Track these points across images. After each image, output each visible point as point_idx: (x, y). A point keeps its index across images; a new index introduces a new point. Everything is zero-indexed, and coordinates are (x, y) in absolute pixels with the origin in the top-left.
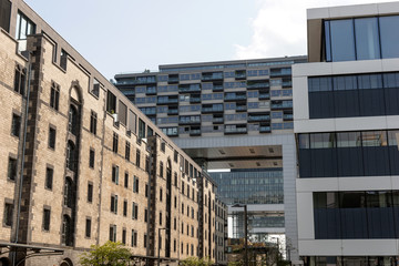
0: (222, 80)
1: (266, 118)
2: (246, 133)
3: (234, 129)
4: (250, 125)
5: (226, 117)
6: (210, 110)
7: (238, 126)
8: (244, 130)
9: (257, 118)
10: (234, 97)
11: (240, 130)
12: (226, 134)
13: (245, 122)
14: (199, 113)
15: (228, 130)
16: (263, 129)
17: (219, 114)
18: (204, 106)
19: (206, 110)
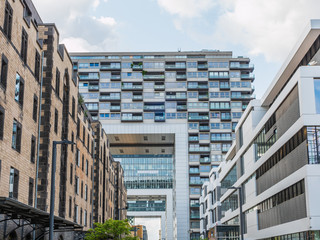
0: (120, 70)
1: (160, 107)
2: (141, 121)
3: (130, 118)
4: (145, 114)
5: (122, 105)
6: (108, 98)
7: (134, 114)
8: (139, 118)
9: (152, 108)
10: (130, 86)
11: (136, 118)
12: (123, 121)
13: (141, 111)
14: (97, 100)
15: (124, 118)
16: (158, 118)
17: (116, 103)
18: (102, 94)
19: (104, 98)
